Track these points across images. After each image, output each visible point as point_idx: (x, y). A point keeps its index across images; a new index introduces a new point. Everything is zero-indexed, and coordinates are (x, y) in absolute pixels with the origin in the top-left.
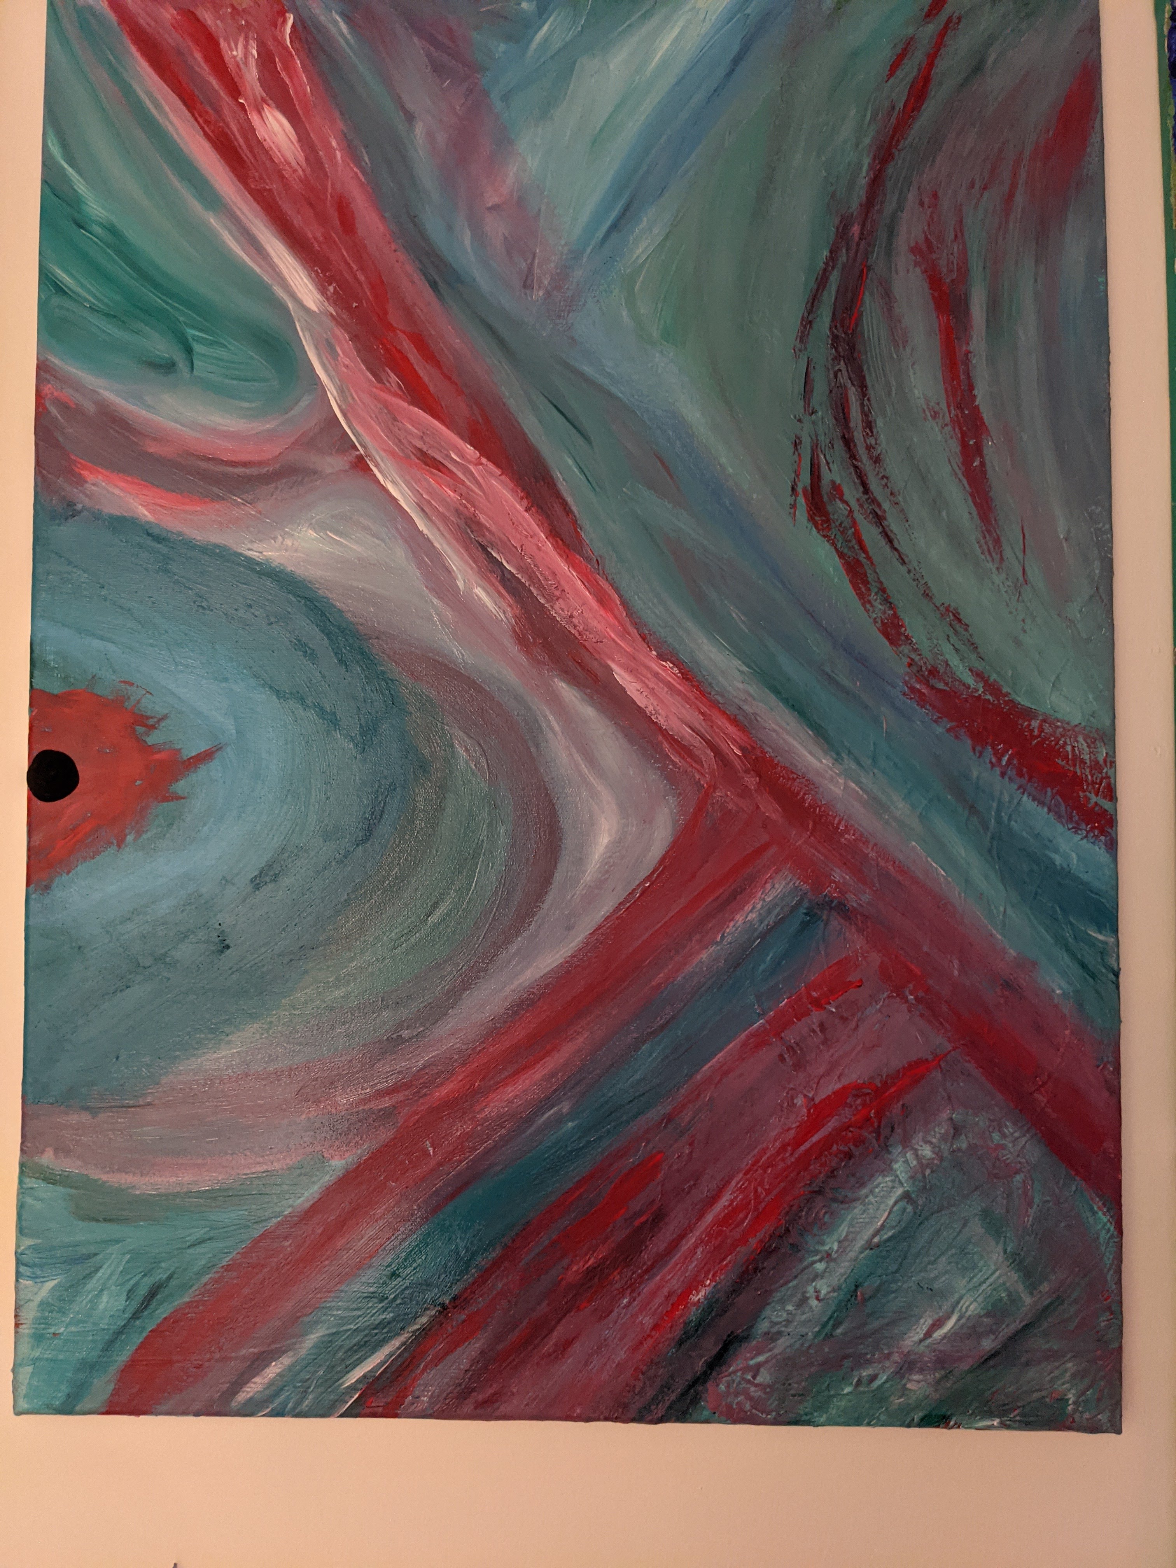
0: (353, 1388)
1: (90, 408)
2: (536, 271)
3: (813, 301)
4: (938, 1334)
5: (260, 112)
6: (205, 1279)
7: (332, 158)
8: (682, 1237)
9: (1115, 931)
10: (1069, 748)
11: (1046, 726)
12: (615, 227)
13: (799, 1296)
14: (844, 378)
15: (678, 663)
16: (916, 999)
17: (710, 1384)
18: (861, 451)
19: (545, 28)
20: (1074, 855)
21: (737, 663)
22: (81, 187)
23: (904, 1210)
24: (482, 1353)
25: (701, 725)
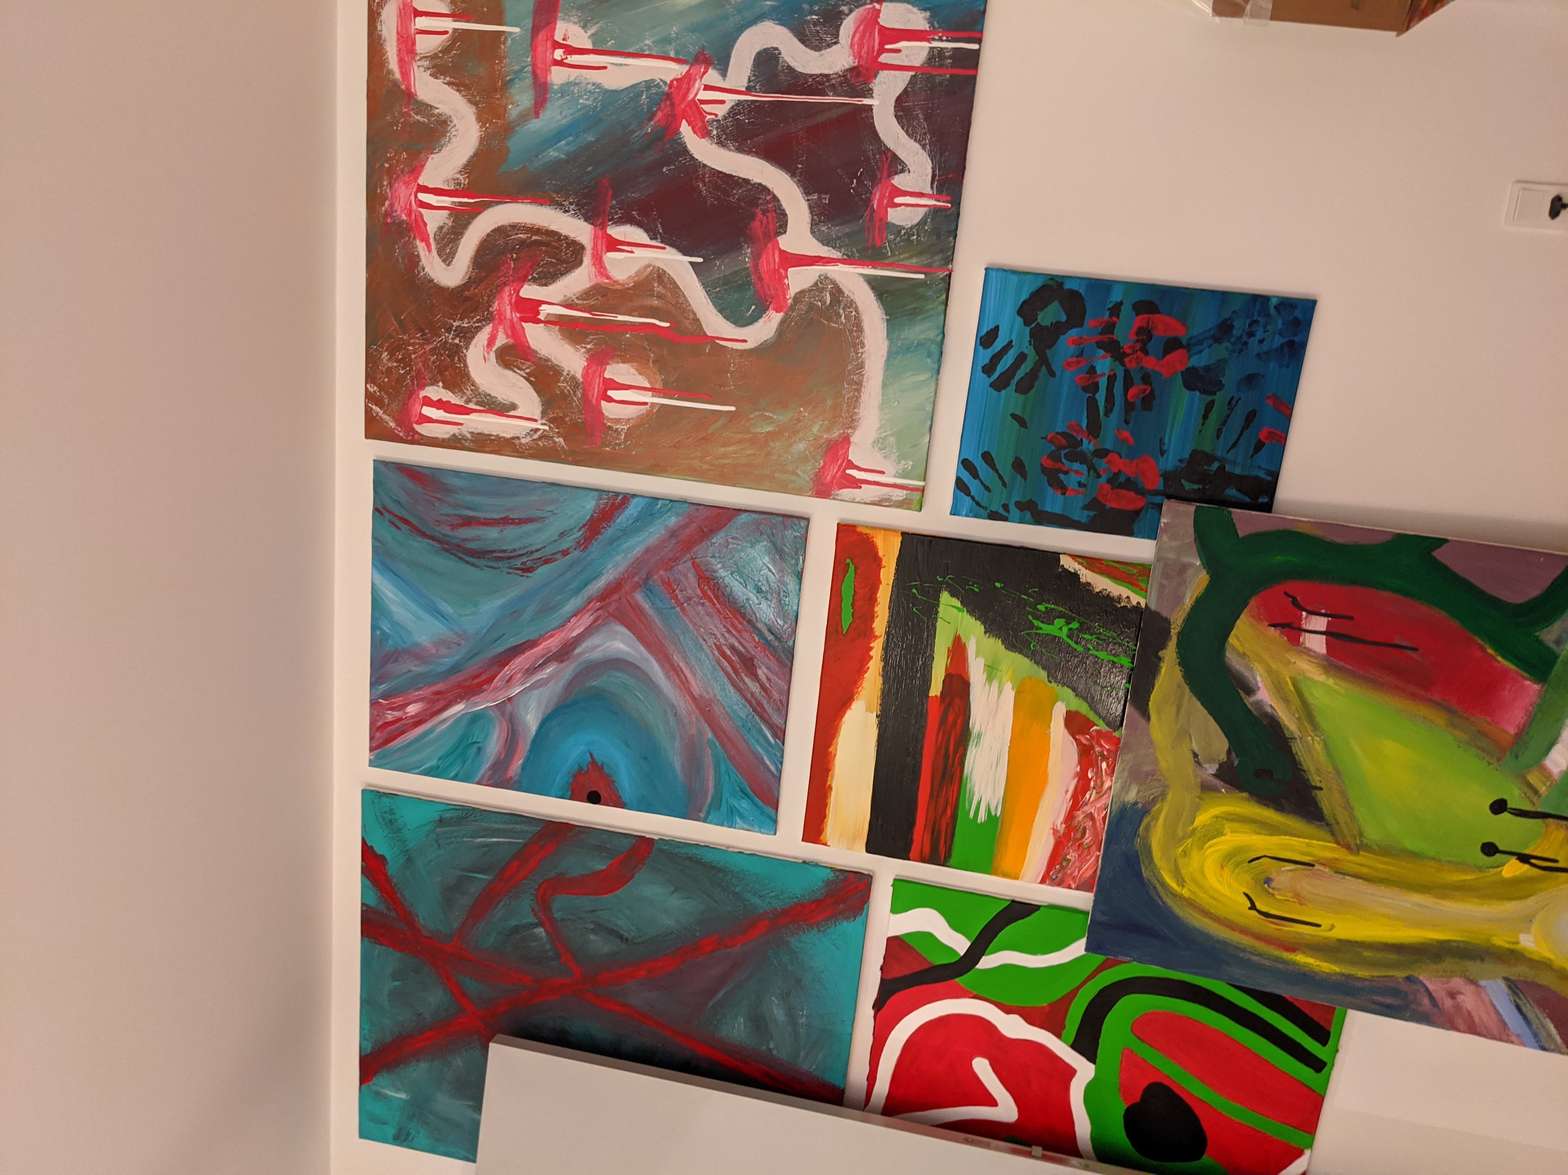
1: (490, 772)
2: (455, 641)
3: (467, 562)
4: (774, 571)
5: (407, 713)
6: (740, 777)
7: (421, 695)
9: (658, 499)
10: (605, 503)
11: (596, 512)
12: (443, 617)
13: (759, 611)
14: (490, 556)
15: (572, 617)
16: (674, 562)
17: (784, 641)
18: (512, 554)
19: (384, 628)
20: (637, 507)
21: (573, 600)
22: (427, 766)
23: (735, 575)
25: (590, 613)
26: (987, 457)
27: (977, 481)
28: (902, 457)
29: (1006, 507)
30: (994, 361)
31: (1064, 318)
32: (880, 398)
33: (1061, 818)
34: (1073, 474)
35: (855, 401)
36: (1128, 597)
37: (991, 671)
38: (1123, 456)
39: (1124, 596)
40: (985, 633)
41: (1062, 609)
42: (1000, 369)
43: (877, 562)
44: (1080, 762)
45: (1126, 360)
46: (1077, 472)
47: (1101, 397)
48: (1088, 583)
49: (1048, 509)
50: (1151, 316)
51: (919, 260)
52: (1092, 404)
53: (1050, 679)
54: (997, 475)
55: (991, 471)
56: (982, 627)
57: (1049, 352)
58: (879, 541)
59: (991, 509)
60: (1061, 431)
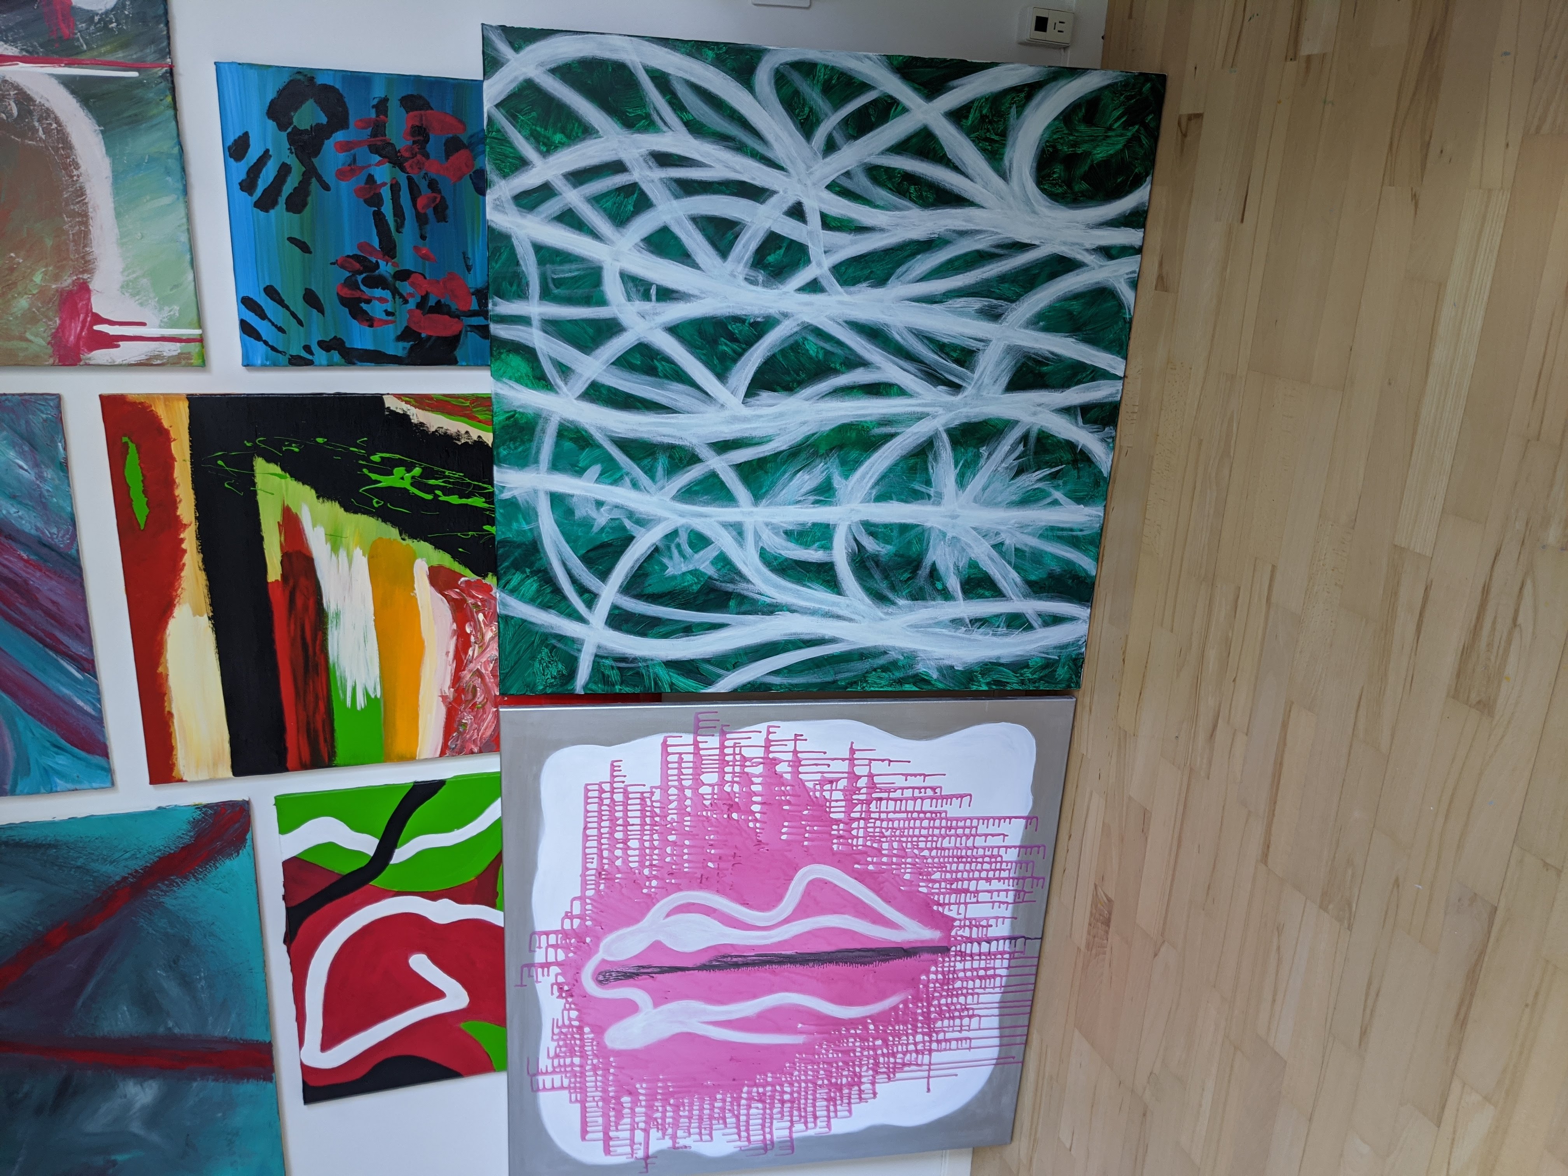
0: (84, 676)
6: (47, 729)
17: (60, 550)
24: (61, 632)
26: (271, 292)
27: (266, 322)
28: (164, 301)
29: (307, 349)
30: (252, 176)
31: (324, 120)
32: (116, 231)
33: (448, 682)
34: (376, 303)
35: (83, 237)
36: (467, 432)
37: (335, 540)
38: (427, 276)
39: (463, 432)
40: (318, 497)
41: (399, 456)
42: (262, 185)
43: (163, 436)
44: (455, 620)
45: (407, 165)
46: (382, 300)
47: (387, 209)
48: (421, 423)
49: (358, 345)
50: (423, 112)
51: (127, 53)
52: (379, 218)
53: (403, 536)
54: (288, 313)
55: (280, 307)
56: (313, 492)
57: (315, 161)
58: (160, 410)
59: (291, 353)
60: (351, 254)
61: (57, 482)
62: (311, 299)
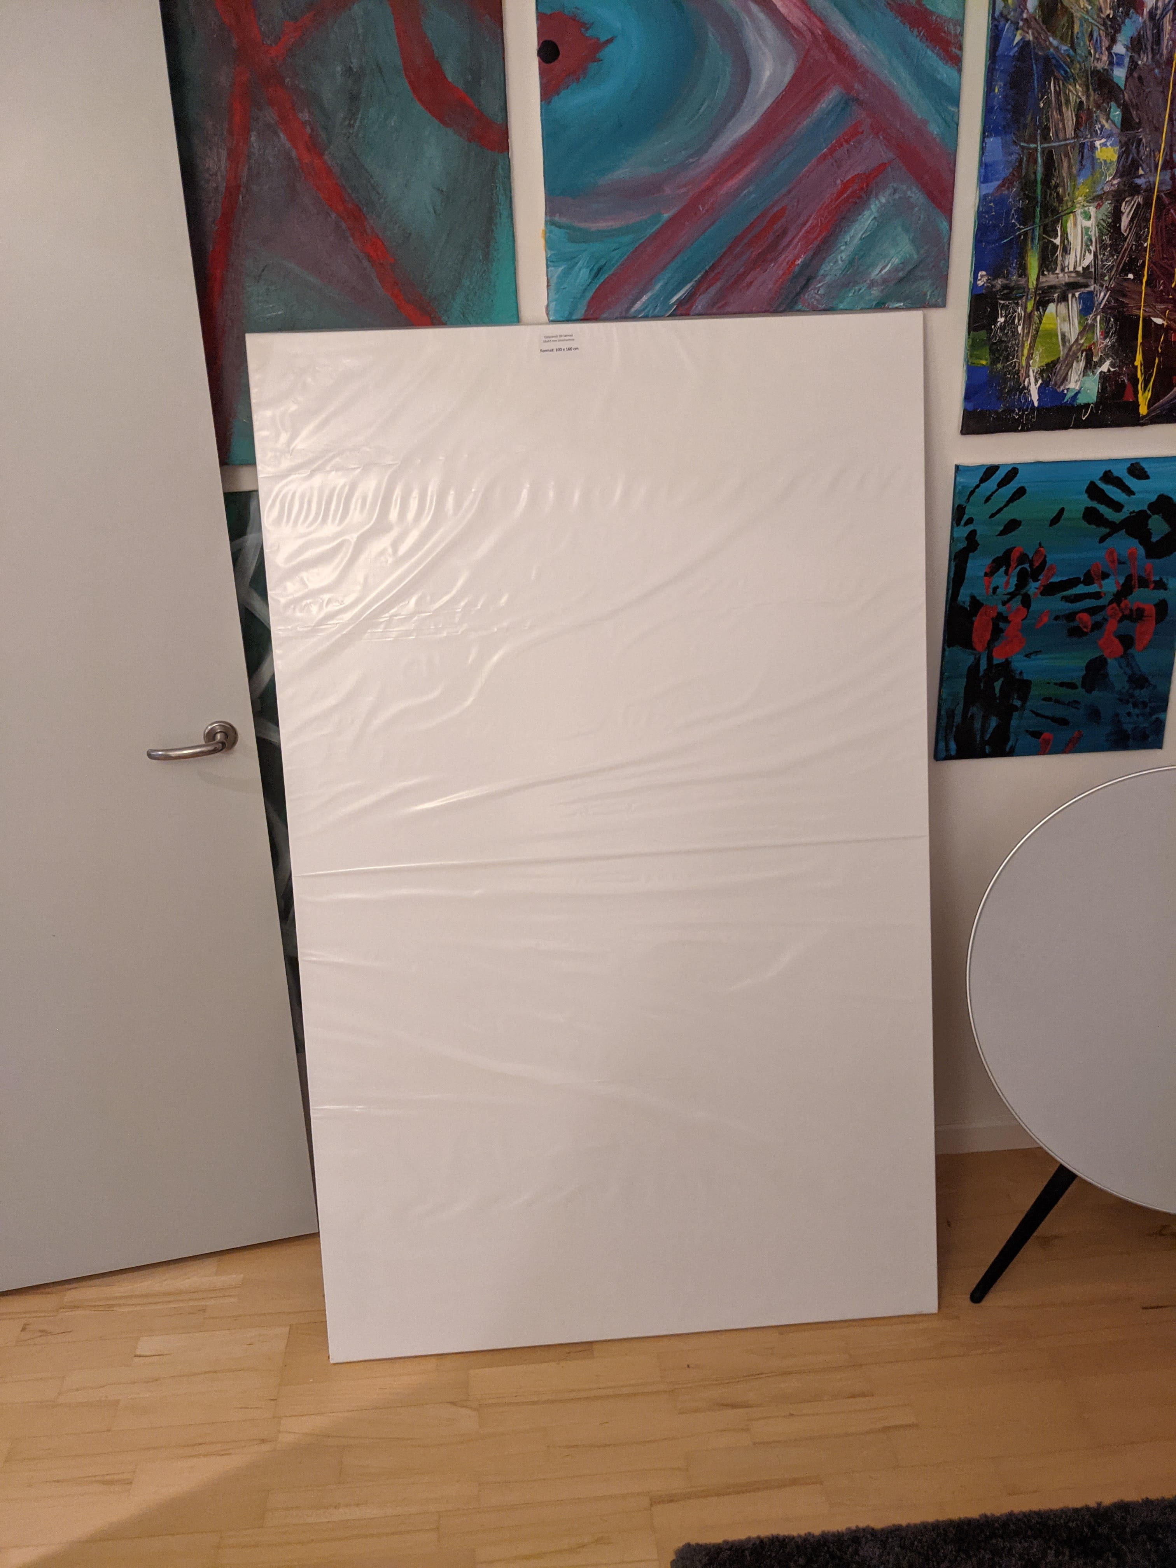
0: (674, 304)
4: (883, 272)
6: (619, 264)
8: (793, 239)
9: (958, 106)
10: (946, 29)
11: (938, 19)
13: (834, 260)
16: (884, 137)
17: (802, 296)
20: (945, 75)
23: (874, 224)
24: (721, 288)
25: (808, 23)
26: (1021, 492)
27: (996, 487)
29: (970, 521)
30: (1115, 481)
31: (1154, 539)
34: (1005, 579)
38: (1024, 621)
42: (1108, 488)
45: (1114, 605)
46: (1007, 583)
47: (1081, 589)
49: (970, 564)
50: (1154, 618)
52: (1073, 583)
54: (1002, 506)
55: (1006, 499)
57: (1123, 532)
59: (968, 507)
60: (1047, 559)
61: (867, 298)
62: (1012, 525)
